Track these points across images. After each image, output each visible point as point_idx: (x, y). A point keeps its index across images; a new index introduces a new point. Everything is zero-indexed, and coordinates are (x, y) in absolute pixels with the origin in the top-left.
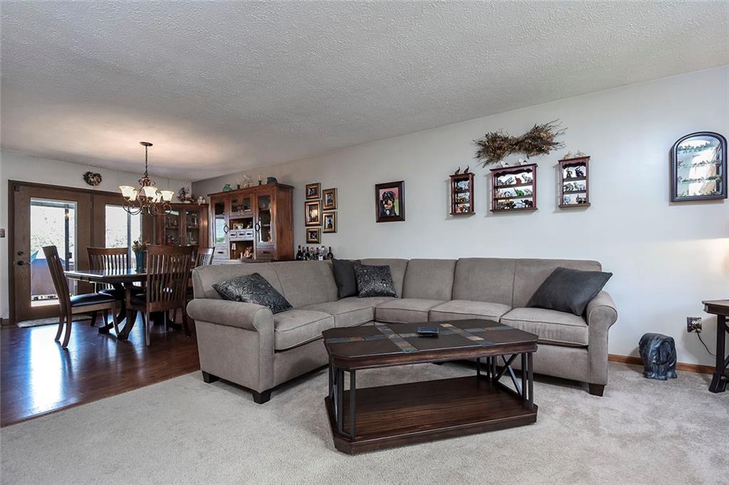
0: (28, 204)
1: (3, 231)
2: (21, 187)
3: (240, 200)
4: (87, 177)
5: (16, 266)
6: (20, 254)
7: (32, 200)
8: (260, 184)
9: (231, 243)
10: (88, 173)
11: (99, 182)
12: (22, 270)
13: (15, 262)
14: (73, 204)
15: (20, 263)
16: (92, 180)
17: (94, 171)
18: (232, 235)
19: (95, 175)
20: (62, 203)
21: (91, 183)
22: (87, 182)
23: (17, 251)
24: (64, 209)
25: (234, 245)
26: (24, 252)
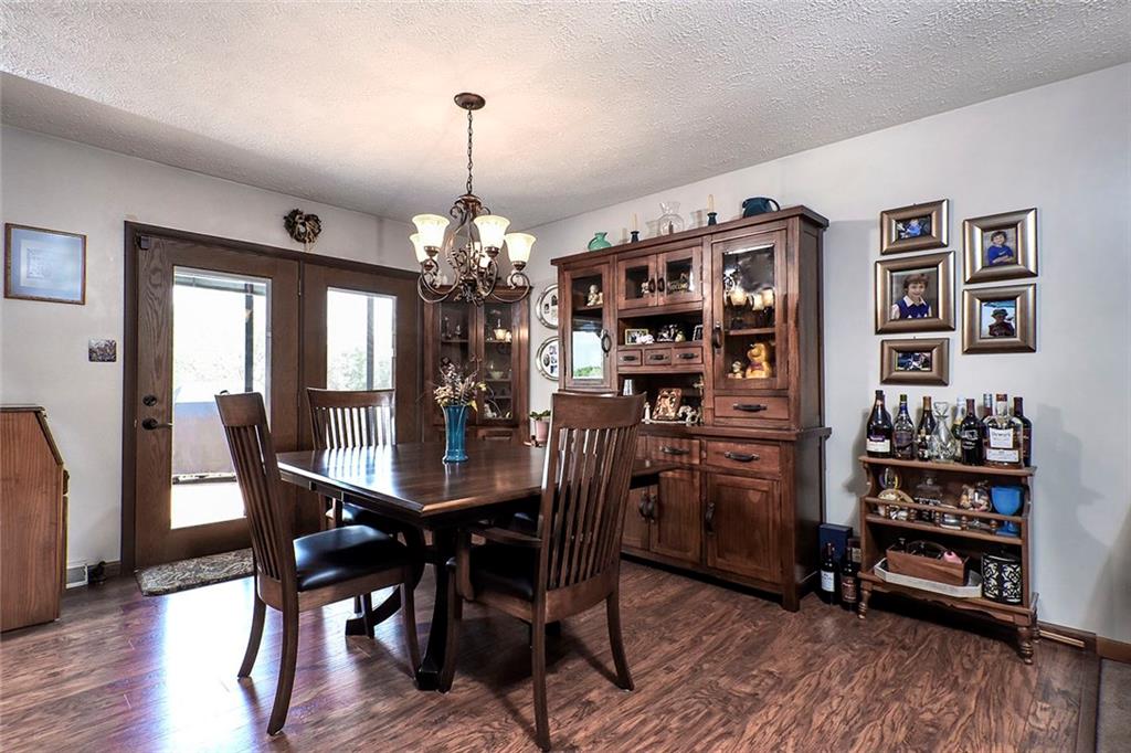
0: (169, 281)
1: (113, 346)
2: (154, 240)
3: (657, 266)
4: (291, 222)
5: (141, 431)
6: (150, 401)
7: (179, 273)
8: (712, 221)
9: (622, 378)
10: (296, 212)
11: (316, 235)
12: (154, 441)
13: (138, 423)
14: (261, 285)
15: (149, 425)
16: (302, 229)
17: (307, 209)
18: (627, 358)
19: (308, 218)
20: (241, 283)
21: (299, 238)
22: (292, 235)
23: (143, 394)
24: (243, 295)
25: (628, 384)
26: (159, 396)
